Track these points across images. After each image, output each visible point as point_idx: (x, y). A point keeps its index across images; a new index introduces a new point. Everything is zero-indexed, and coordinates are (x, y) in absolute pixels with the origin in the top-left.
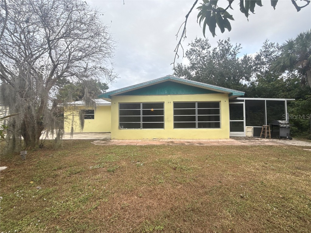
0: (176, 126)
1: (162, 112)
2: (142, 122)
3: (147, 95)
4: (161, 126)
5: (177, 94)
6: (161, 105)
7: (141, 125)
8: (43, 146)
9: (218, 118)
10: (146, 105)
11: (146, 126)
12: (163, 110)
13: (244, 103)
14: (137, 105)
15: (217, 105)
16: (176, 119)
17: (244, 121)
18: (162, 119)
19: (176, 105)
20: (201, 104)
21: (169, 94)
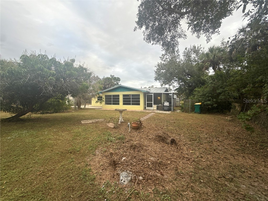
0: (124, 104)
1: (119, 99)
2: (112, 102)
3: (117, 92)
4: (118, 104)
5: (124, 91)
6: (118, 96)
7: (112, 103)
8: (81, 109)
9: (139, 101)
10: (114, 96)
11: (114, 104)
12: (119, 98)
13: (153, 94)
14: (111, 96)
15: (139, 95)
16: (124, 101)
17: (153, 102)
18: (119, 101)
19: (124, 96)
20: (133, 95)
21: (121, 91)
